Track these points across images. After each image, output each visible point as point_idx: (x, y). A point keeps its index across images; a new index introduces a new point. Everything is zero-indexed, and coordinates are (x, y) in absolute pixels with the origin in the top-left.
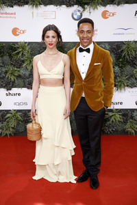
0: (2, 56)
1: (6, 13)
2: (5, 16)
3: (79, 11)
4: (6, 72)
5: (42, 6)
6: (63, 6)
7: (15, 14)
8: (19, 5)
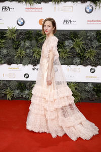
0: (31, 41)
1: (35, 8)
2: (35, 10)
3: (91, 6)
4: (33, 52)
5: (62, 2)
6: (79, 2)
7: (42, 8)
8: (45, 2)
